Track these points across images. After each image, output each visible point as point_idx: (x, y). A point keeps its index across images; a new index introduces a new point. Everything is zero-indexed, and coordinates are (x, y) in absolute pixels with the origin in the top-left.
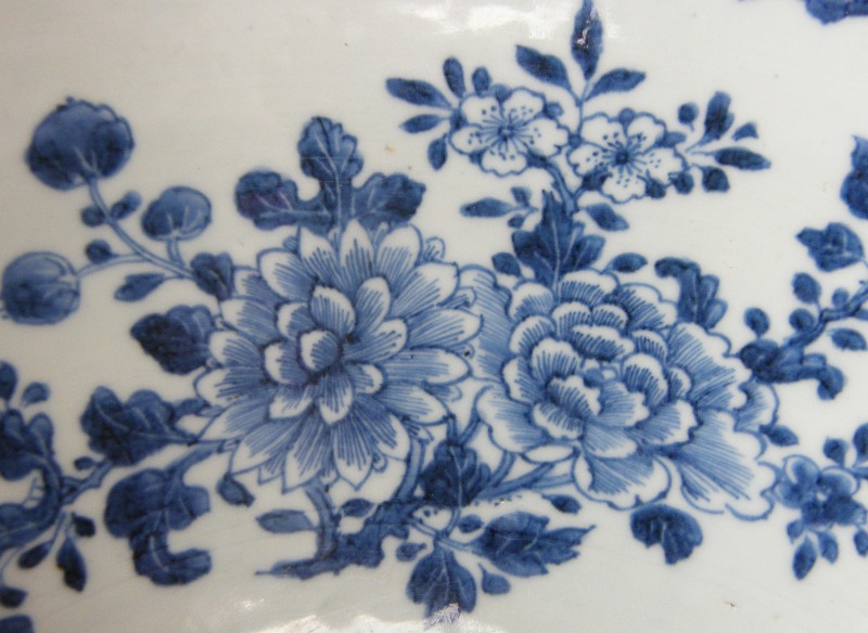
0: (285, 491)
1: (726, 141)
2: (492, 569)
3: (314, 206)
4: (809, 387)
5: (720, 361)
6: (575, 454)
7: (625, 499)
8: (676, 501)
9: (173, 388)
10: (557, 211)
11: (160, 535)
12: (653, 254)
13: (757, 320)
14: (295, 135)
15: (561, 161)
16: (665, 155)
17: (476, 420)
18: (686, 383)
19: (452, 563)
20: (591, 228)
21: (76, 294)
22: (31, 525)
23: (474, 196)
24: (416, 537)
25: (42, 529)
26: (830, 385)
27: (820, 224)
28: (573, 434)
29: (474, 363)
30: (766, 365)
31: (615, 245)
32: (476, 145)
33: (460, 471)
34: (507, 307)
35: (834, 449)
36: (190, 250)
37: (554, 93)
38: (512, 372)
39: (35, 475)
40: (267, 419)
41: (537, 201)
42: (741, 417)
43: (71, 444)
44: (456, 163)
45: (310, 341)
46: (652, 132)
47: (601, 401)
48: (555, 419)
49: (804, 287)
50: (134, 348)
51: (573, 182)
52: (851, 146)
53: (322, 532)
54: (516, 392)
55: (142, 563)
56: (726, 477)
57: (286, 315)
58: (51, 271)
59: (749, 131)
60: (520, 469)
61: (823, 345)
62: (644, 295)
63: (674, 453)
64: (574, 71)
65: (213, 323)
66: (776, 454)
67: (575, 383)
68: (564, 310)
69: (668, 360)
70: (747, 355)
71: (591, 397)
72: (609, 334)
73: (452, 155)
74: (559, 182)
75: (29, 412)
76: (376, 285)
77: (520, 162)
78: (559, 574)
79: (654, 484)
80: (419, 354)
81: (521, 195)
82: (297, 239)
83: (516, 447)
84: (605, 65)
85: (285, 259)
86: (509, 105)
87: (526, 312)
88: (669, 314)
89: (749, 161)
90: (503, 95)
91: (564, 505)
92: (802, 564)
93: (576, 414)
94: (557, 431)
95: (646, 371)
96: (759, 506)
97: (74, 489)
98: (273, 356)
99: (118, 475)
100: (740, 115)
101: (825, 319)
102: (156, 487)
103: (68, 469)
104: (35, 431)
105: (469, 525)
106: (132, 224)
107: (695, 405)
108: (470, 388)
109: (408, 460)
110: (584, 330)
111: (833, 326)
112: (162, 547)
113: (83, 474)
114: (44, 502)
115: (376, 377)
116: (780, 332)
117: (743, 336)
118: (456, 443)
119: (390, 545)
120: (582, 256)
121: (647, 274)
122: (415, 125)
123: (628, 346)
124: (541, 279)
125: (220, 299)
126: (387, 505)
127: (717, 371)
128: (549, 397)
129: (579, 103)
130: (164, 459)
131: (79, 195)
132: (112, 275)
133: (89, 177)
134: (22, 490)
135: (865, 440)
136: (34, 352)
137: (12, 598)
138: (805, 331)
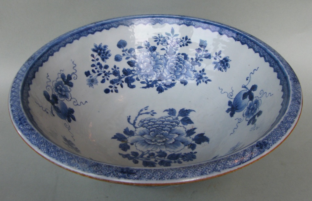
0: (143, 79)
1: (187, 41)
2: (166, 87)
4: (198, 65)
6: (174, 75)
7: (179, 79)
8: (185, 79)
9: (131, 68)
10: (171, 49)
12: (181, 53)
13: (192, 59)
15: (171, 44)
16: (181, 42)
17: (163, 72)
18: (185, 66)
19: (161, 87)
20: (175, 51)
21: (122, 59)
22: (118, 81)
23: (162, 48)
24: (157, 84)
25: (119, 81)
26: (200, 65)
27: (197, 48)
28: (174, 73)
30: (193, 64)
31: (177, 52)
32: (162, 43)
33: (162, 77)
34: (166, 59)
35: (200, 72)
36: (133, 54)
37: (169, 37)
39: (118, 76)
40: (141, 72)
41: (169, 48)
42: (191, 69)
43: (121, 73)
44: (160, 45)
45: (145, 64)
46: (180, 40)
47: (177, 69)
49: (196, 55)
50: (127, 64)
52: (199, 40)
53: (147, 84)
54: (168, 69)
55: (128, 86)
56: (190, 76)
57: (143, 61)
58: (119, 56)
59: (190, 39)
60: (168, 77)
61: (199, 61)
62: (181, 57)
63: (185, 74)
64: (171, 35)
65: (135, 62)
66: (195, 73)
67: (174, 67)
69: (183, 64)
70: (191, 63)
72: (177, 62)
73: (159, 44)
74: (171, 46)
75: (117, 70)
77: (166, 44)
78: (173, 88)
79: (182, 78)
80: (157, 65)
82: (144, 53)
83: (168, 74)
84: (175, 34)
85: (142, 55)
86: (165, 38)
87: (168, 60)
88: (183, 59)
89: (190, 42)
91: (173, 80)
92: (198, 84)
93: (174, 71)
94: (172, 72)
95: (181, 66)
96: (193, 78)
97: (122, 78)
99: (126, 77)
100: (189, 38)
102: (130, 78)
103: (121, 76)
104: (118, 72)
105: (163, 83)
106: (127, 52)
107: (187, 69)
108: (163, 68)
109: (156, 76)
111: (199, 59)
112: (131, 84)
113: (122, 77)
114: (119, 79)
116: (194, 60)
117: (191, 61)
118: (161, 74)
119: (154, 85)
121: (181, 55)
122: (155, 41)
123: (179, 63)
124: (170, 57)
125: (136, 59)
126: (154, 81)
127: (189, 65)
128: (171, 69)
129: (172, 38)
130: (130, 75)
131: (122, 49)
132: (125, 57)
133: (123, 47)
134: (117, 78)
135: (203, 70)
136: (118, 64)
137: (116, 88)
138: (197, 60)
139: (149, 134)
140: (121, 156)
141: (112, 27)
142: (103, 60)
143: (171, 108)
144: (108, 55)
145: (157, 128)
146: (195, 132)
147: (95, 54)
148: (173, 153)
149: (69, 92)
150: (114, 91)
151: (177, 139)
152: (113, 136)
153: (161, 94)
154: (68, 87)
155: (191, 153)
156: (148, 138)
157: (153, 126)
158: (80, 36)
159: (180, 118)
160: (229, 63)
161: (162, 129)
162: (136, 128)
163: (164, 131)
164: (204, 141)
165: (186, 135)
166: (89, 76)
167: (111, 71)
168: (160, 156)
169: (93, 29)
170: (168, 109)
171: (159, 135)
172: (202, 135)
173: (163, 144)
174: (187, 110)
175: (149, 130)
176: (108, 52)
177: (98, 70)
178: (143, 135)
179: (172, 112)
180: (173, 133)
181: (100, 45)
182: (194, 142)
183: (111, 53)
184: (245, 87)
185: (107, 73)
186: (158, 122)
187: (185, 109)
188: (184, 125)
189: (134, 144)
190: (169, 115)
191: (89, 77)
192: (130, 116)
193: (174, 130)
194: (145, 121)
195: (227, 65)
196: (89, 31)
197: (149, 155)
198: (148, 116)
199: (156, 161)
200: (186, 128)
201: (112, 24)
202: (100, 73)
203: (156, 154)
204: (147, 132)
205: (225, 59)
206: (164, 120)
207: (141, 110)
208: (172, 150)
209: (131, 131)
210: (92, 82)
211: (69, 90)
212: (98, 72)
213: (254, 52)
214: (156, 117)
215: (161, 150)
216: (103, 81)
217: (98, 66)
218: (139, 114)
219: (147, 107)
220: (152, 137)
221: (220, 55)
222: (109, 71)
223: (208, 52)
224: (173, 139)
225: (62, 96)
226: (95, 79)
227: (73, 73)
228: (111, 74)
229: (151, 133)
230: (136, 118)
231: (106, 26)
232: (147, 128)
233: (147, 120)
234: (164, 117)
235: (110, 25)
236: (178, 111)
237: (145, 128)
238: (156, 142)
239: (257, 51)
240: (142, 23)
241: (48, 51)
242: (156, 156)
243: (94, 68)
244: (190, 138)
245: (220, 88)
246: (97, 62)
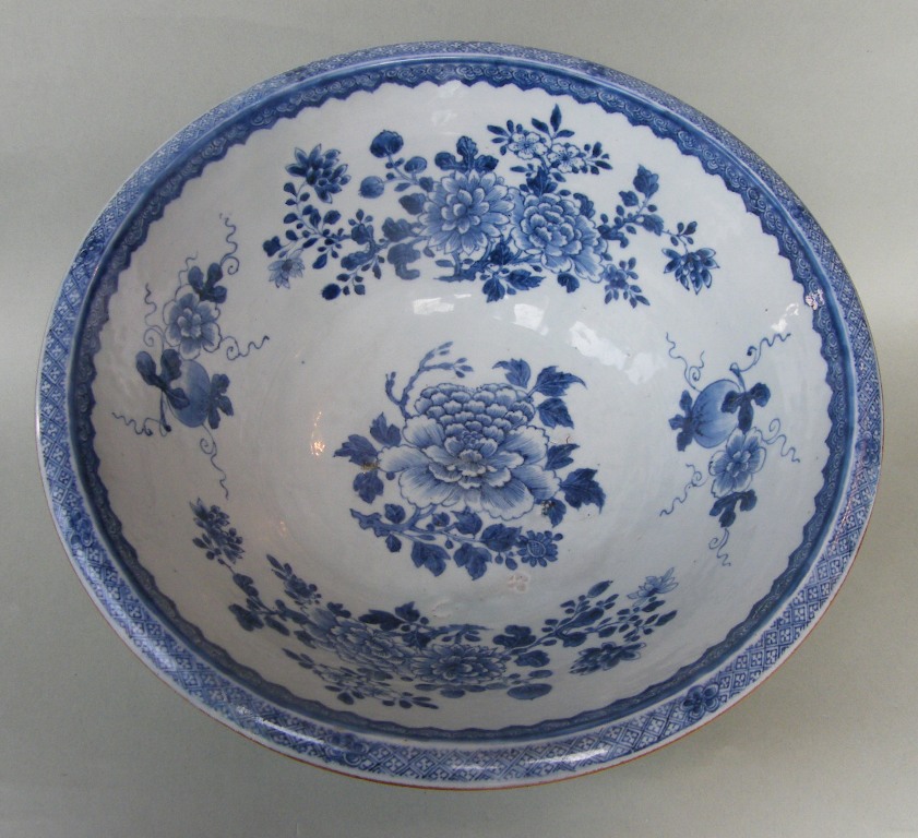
0: (445, 254)
1: (599, 159)
2: (511, 286)
3: (461, 164)
4: (618, 243)
5: (592, 230)
6: (542, 253)
7: (556, 270)
8: (572, 273)
9: (411, 219)
10: (542, 173)
11: (404, 264)
12: (573, 192)
13: (604, 218)
14: (456, 141)
15: (545, 157)
16: (579, 160)
17: (510, 237)
18: (580, 235)
19: (498, 283)
20: (553, 180)
21: (383, 189)
22: (366, 258)
23: (515, 165)
24: (487, 273)
25: (369, 260)
26: (624, 243)
27: (626, 191)
28: (542, 246)
29: (511, 219)
30: (606, 233)
31: (561, 186)
32: (516, 149)
33: (504, 253)
34: (523, 202)
35: (622, 264)
36: (419, 176)
37: (543, 135)
38: (524, 223)
39: (367, 243)
40: (441, 230)
41: (536, 169)
42: (596, 249)
43: (378, 235)
44: (509, 154)
45: (457, 207)
46: (575, 152)
47: (552, 236)
48: (536, 240)
49: (620, 210)
50: (400, 206)
51: (548, 164)
52: (637, 167)
53: (456, 268)
54: (524, 230)
55: (398, 272)
56: (589, 268)
57: (449, 198)
58: (375, 182)
59: (606, 156)
60: (523, 255)
61: (623, 230)
62: (569, 204)
63: (574, 257)
64: (551, 129)
65: (425, 199)
66: (605, 263)
67: (544, 229)
68: (542, 205)
69: (575, 227)
70: (600, 229)
71: (549, 235)
72: (557, 215)
73: (508, 151)
74: (544, 164)
75: (366, 225)
76: (480, 191)
77: (531, 156)
78: (533, 291)
79: (566, 266)
80: (493, 214)
81: (531, 166)
82: (455, 174)
83: (523, 248)
84: (562, 127)
85: (450, 180)
86: (528, 137)
87: (530, 204)
88: (577, 212)
89: (606, 166)
90: (526, 134)
91: (537, 269)
92: (608, 299)
93: (544, 240)
94: (537, 244)
95: (567, 230)
96: (597, 278)
97: (379, 248)
98: (444, 212)
99: (392, 245)
100: (604, 150)
101: (625, 221)
102: (404, 249)
103: (377, 242)
104: (368, 230)
105: (505, 271)
106: (401, 168)
107: (583, 243)
108: (509, 227)
109: (487, 248)
110: (548, 212)
111: (627, 224)
112: (405, 268)
113: (382, 244)
114: (370, 252)
115: (479, 221)
116: (611, 223)
117: (599, 223)
118: (503, 244)
119: (478, 274)
120: (550, 189)
121: (571, 197)
122: (496, 141)
123: (563, 220)
124: (536, 194)
125: (428, 191)
126: (478, 261)
127: (591, 233)
128: (535, 233)
129: (552, 139)
130: (407, 241)
131: (385, 160)
132: (395, 184)
133: (389, 154)
134: (363, 248)
135: (632, 263)
136: (369, 206)
137: (359, 279)
138: (619, 223)
139: (442, 446)
140: (356, 521)
141: (357, 88)
142: (323, 196)
143: (517, 359)
144: (340, 179)
145: (468, 423)
146: (571, 460)
147: (299, 182)
148: (498, 521)
149: (213, 320)
150: (352, 289)
151: (517, 473)
152: (339, 447)
153: (493, 303)
154: (211, 305)
155: (548, 533)
156: (436, 460)
157: (457, 416)
158: (250, 130)
159: (540, 398)
160: (712, 271)
161: (481, 432)
162: (407, 416)
163: (487, 437)
164: (589, 500)
165: (544, 462)
166: (278, 253)
167: (348, 230)
168: (463, 528)
169: (291, 101)
170: (508, 359)
171: (470, 451)
172: (587, 474)
173: (476, 485)
174: (562, 375)
175: (445, 428)
176: (338, 172)
177: (304, 228)
178: (426, 447)
179: (518, 370)
180: (510, 452)
181: (315, 152)
182: (561, 496)
183: (348, 172)
184: (737, 372)
185: (333, 236)
186: (472, 403)
187: (558, 370)
188: (546, 424)
189: (397, 475)
190: (507, 382)
191: (276, 257)
192: (393, 375)
193: (516, 436)
194: (435, 393)
195: (705, 274)
196: (280, 109)
197: (434, 519)
198: (447, 378)
199: (449, 544)
200: (548, 438)
201: (359, 80)
202: (311, 237)
203: (453, 519)
204: (436, 437)
205: (702, 253)
206: (491, 396)
207: (430, 356)
208: (498, 511)
209: (392, 426)
210: (286, 270)
211: (214, 314)
212: (306, 234)
213: (791, 276)
214: (471, 382)
215: (467, 508)
216: (320, 263)
217: (306, 219)
218: (422, 369)
219: (448, 345)
220: (450, 455)
221: (690, 236)
222: (341, 231)
223: (655, 213)
224: (506, 469)
225: (191, 342)
226: (297, 258)
227: (228, 256)
228: (346, 237)
229: (449, 440)
230: (413, 379)
231: (337, 86)
232: (438, 421)
233: (443, 392)
234: (491, 387)
235: (352, 85)
236: (535, 371)
237: (433, 421)
238: (459, 477)
239: (802, 276)
240: (457, 79)
241: (145, 204)
242: (451, 528)
243: (292, 226)
244: (555, 476)
245: (670, 338)
246: (303, 205)
